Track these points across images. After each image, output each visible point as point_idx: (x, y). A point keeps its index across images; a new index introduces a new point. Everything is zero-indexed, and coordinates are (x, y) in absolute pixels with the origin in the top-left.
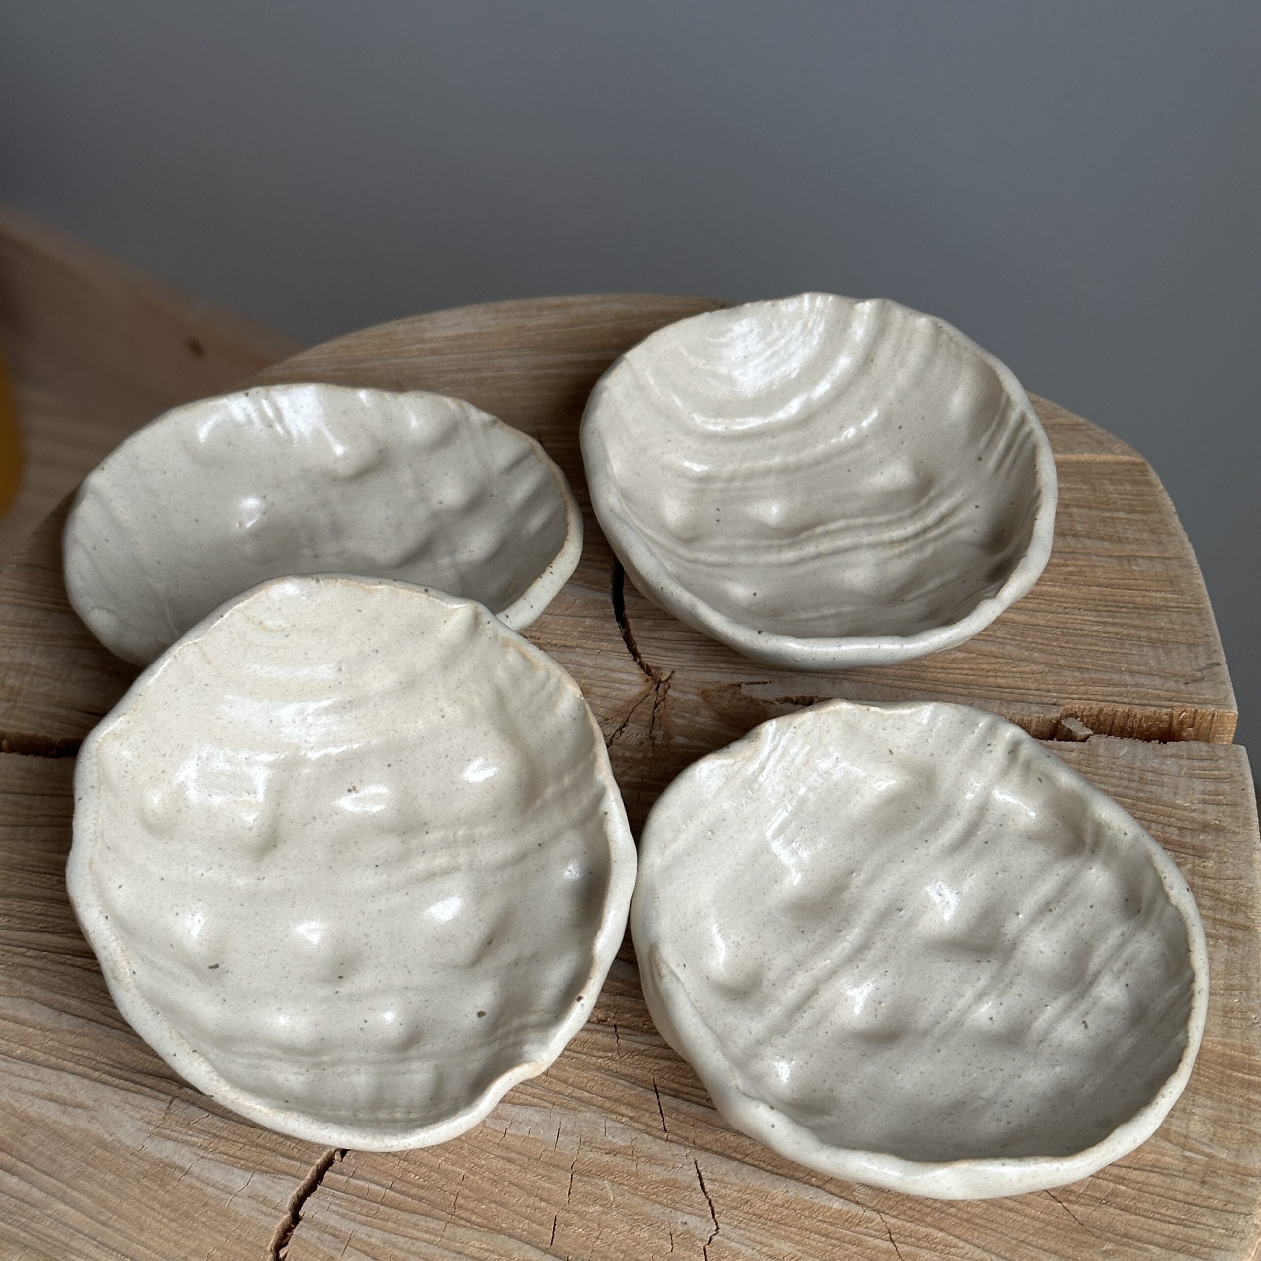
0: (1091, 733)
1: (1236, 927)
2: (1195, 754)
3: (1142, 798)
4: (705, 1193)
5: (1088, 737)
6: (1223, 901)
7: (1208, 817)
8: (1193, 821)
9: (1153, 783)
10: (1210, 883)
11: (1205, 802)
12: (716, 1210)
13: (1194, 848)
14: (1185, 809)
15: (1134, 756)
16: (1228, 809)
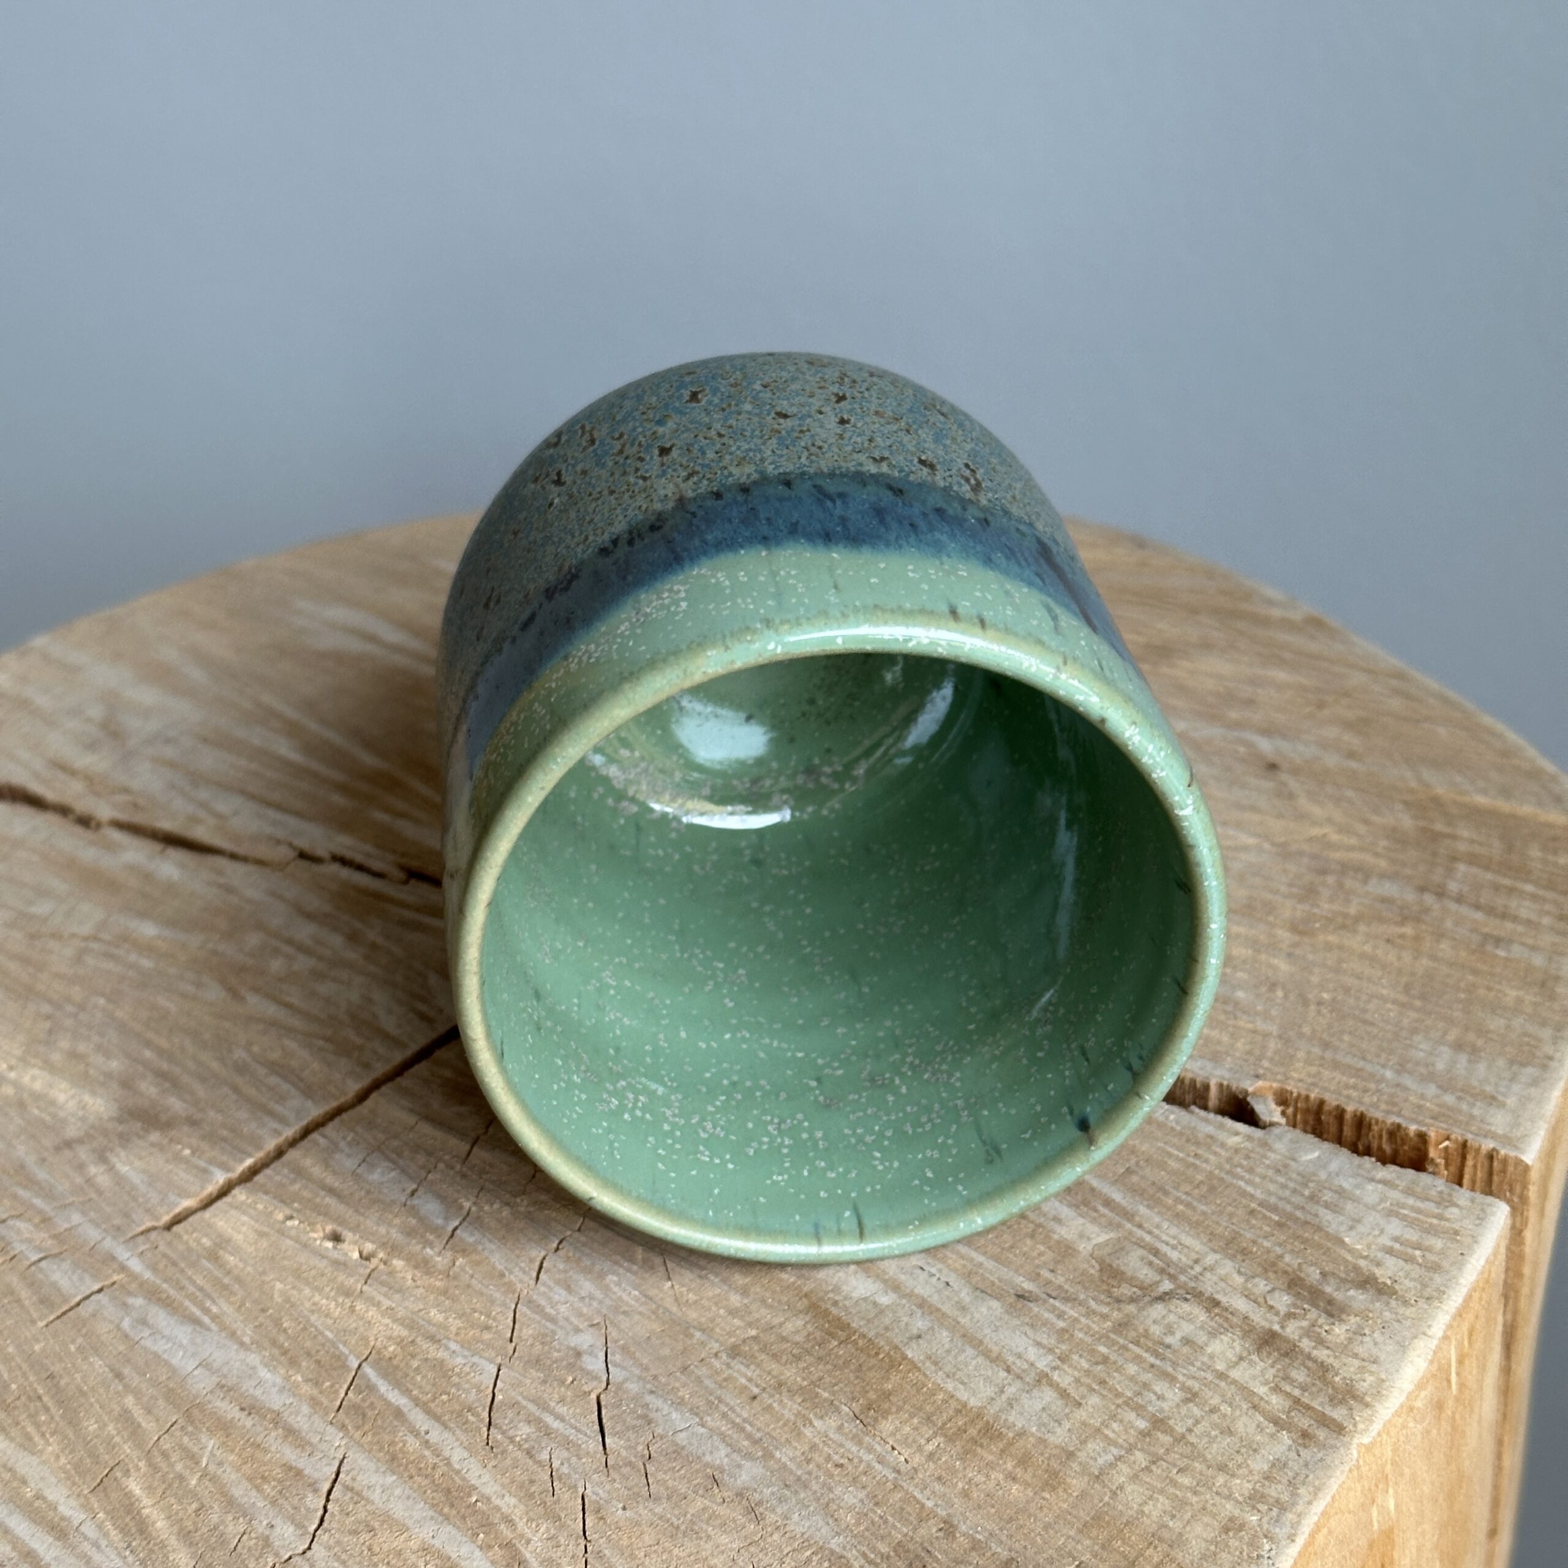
0: (1283, 1121)
1: (1324, 1421)
2: (1418, 1190)
3: (1298, 1219)
4: (328, 1500)
5: (1272, 1124)
6: (1327, 1383)
7: (1378, 1272)
8: (1356, 1269)
9: (1327, 1206)
10: (1322, 1354)
11: (1390, 1251)
12: (325, 1524)
13: (1330, 1302)
14: (1351, 1251)
15: (1324, 1167)
16: (1416, 1271)
